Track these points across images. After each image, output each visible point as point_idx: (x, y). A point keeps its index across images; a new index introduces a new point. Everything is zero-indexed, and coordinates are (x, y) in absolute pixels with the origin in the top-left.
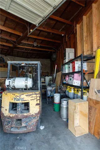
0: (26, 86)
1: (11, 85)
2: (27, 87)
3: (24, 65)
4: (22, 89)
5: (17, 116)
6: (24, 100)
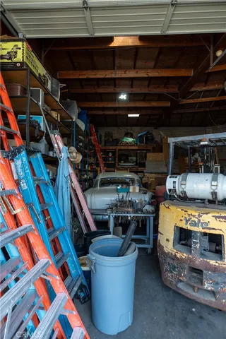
0: (214, 194)
1: (177, 189)
2: (216, 197)
3: (206, 143)
4: (203, 200)
5: (191, 261)
6: (209, 226)
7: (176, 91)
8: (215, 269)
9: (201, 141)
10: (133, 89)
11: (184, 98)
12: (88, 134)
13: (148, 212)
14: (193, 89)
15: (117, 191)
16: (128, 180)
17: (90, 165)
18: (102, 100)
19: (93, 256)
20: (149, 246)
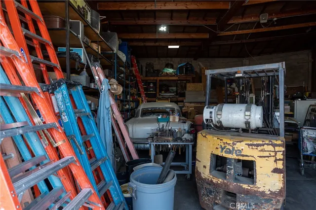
0: (248, 123)
1: (213, 119)
2: (249, 126)
3: (241, 75)
4: (237, 129)
5: (226, 185)
6: (242, 153)
7: (214, 23)
8: (247, 192)
9: (236, 73)
10: (173, 21)
11: (222, 30)
12: (129, 65)
13: (187, 141)
14: (230, 22)
15: (158, 121)
16: (168, 110)
17: (132, 95)
18: (142, 32)
19: (134, 183)
20: (189, 172)
